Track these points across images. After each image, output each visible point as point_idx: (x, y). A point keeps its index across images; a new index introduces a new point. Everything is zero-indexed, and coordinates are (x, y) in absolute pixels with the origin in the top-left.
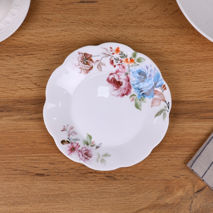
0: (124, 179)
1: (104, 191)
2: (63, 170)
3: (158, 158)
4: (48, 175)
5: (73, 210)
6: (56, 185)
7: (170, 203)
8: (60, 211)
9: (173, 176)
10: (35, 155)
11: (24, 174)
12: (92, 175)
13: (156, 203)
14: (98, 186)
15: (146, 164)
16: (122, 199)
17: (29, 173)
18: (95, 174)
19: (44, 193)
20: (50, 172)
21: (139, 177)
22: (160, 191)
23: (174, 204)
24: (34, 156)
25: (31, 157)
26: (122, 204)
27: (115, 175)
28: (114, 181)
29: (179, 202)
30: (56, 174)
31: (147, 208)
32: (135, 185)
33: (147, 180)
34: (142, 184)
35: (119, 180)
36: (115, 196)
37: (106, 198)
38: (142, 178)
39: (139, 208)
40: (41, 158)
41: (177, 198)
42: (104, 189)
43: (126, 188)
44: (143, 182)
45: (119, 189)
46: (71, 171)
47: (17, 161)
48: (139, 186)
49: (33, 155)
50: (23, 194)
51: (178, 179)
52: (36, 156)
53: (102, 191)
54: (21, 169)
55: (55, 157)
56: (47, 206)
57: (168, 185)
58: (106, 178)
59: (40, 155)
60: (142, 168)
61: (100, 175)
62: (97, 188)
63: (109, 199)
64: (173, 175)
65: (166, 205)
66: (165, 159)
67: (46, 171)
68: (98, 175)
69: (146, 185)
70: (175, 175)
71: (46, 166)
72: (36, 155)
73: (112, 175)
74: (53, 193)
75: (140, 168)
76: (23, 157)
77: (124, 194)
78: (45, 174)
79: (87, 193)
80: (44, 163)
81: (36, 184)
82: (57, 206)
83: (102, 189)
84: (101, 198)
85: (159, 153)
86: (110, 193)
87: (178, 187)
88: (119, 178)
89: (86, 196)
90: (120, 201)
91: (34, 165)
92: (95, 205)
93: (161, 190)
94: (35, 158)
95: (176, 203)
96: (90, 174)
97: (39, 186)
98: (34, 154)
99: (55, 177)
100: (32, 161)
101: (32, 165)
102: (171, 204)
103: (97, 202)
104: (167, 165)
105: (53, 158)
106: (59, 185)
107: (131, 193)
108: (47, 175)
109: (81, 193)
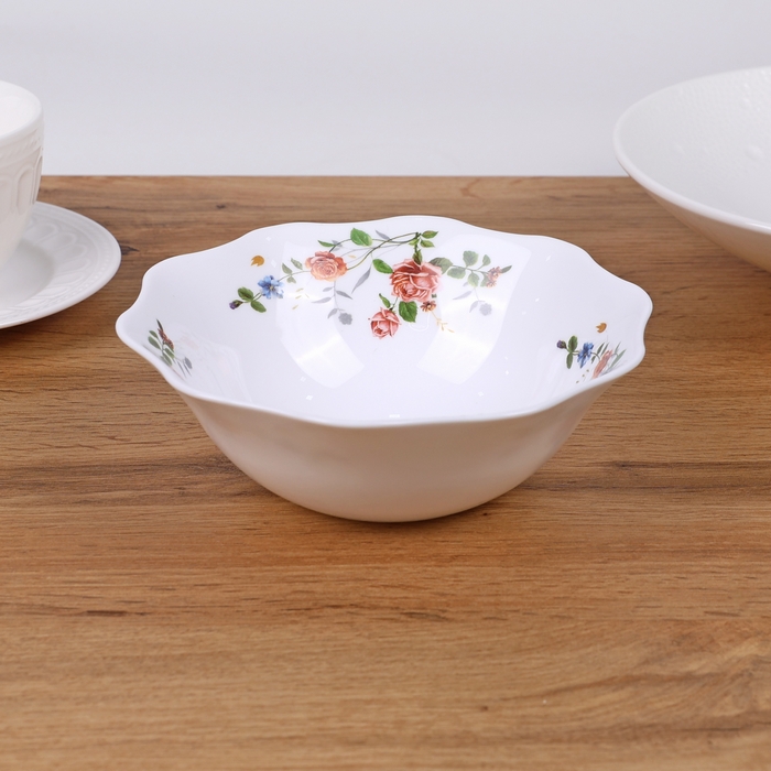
0: (486, 619)
1: (393, 645)
2: (212, 602)
3: (632, 574)
4: (142, 614)
5: (250, 690)
6: (173, 635)
7: (706, 671)
8: (191, 695)
9: (706, 612)
10: (89, 572)
11: (34, 613)
12: (339, 610)
13: (636, 673)
14: (366, 634)
15: (582, 587)
16: (480, 663)
17: (57, 609)
18: (353, 610)
19: (120, 653)
20: (153, 607)
21: (553, 614)
22: (651, 645)
23: (725, 674)
24: (85, 575)
25: (73, 576)
26: (476, 675)
27: (444, 611)
28: (439, 624)
29: (747, 670)
30: (177, 610)
31: (599, 684)
32: (533, 632)
33: (589, 622)
34: (569, 629)
35: (463, 621)
36: (448, 656)
37: (404, 661)
38: (563, 617)
39: (563, 684)
40: (113, 578)
41: (734, 661)
42: (394, 642)
43: (496, 638)
44: (572, 625)
45: (464, 641)
46: (243, 603)
47: (8, 586)
48: (554, 635)
49: (80, 572)
50: (25, 657)
51: (730, 619)
52: (94, 575)
53: (386, 645)
54: (25, 601)
55: (177, 577)
56: (130, 682)
57: (685, 632)
58: (403, 618)
59: (109, 571)
60: (562, 595)
61: (374, 612)
62: (360, 641)
63: (417, 664)
64: (705, 609)
65: (688, 678)
66: (665, 576)
67: (133, 605)
68: (366, 612)
69: (583, 633)
70: (715, 609)
71: (137, 594)
72: (96, 571)
73: (428, 611)
74: (162, 653)
75: (556, 595)
76: (37, 578)
77: (486, 652)
78: (128, 610)
79: (316, 650)
80: (127, 588)
81: (87, 634)
82: (176, 683)
83: (388, 642)
84: (378, 662)
85: (635, 563)
86: (423, 650)
87: (733, 636)
88: (464, 617)
89: (314, 657)
90: (470, 668)
91: (80, 593)
92: (352, 679)
93: (659, 644)
94: (88, 578)
95: (733, 672)
96: (329, 610)
97: (96, 637)
98: (87, 569)
99: (173, 617)
100: (76, 585)
101: (74, 592)
102: (710, 675)
103: (362, 672)
104: (674, 588)
105: (166, 577)
106: (191, 635)
107: (518, 651)
108: (137, 613)
109: (288, 651)
